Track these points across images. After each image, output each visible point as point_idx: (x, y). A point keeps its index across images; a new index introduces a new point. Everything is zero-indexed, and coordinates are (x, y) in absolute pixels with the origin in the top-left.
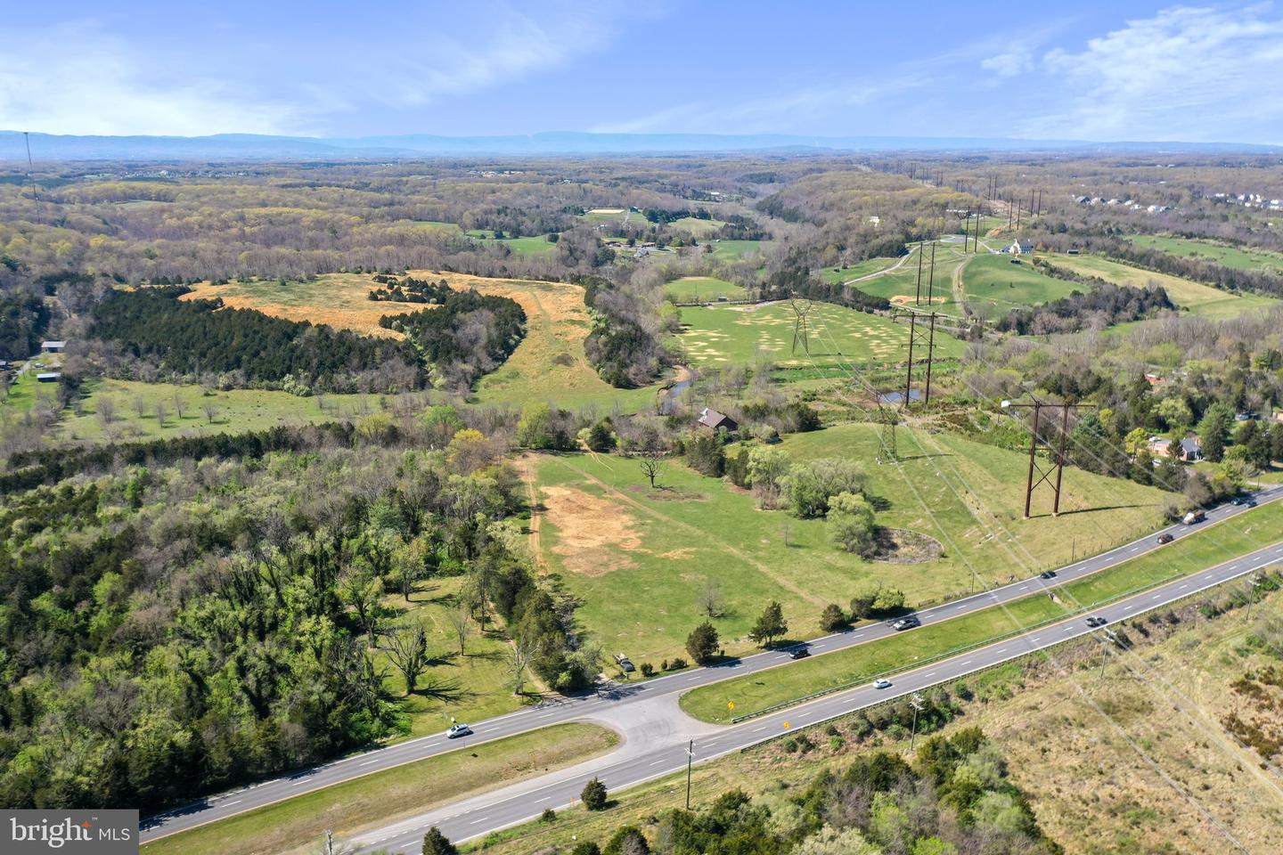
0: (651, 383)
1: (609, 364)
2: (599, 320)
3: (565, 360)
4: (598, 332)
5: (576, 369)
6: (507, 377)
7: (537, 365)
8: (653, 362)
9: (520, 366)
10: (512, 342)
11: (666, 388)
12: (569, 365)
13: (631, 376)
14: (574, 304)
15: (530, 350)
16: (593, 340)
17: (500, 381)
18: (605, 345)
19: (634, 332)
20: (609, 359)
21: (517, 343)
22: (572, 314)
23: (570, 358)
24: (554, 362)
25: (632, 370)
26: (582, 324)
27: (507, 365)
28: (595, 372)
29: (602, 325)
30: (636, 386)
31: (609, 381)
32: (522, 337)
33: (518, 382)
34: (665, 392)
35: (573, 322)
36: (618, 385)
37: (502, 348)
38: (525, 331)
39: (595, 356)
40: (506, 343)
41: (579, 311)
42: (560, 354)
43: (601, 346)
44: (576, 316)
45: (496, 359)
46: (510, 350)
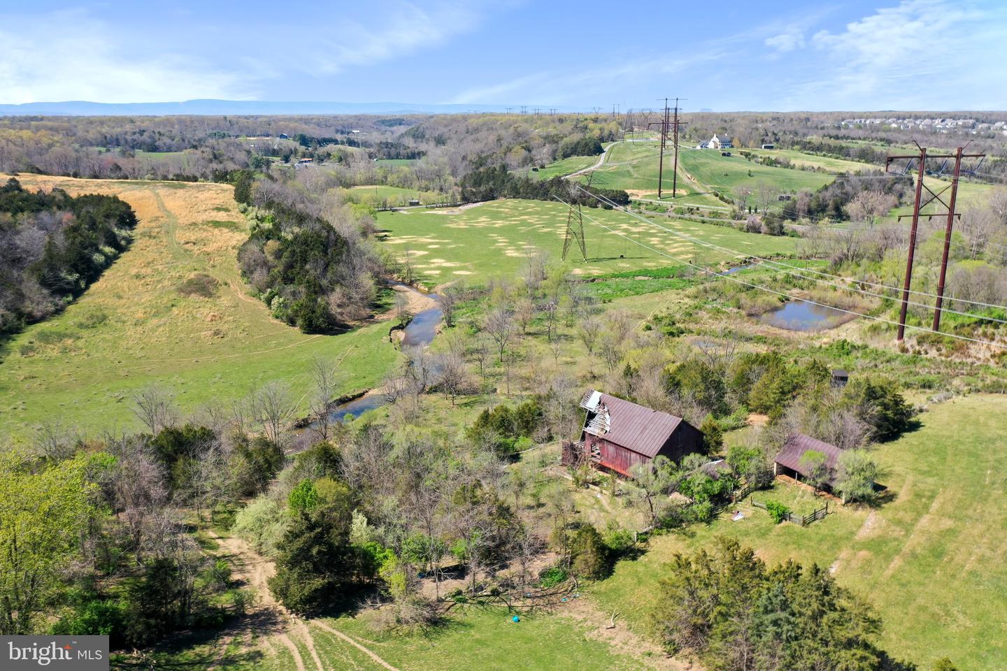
0: (370, 319)
1: (290, 288)
2: (262, 220)
3: (203, 287)
4: (260, 236)
5: (225, 301)
6: (81, 326)
7: (146, 298)
8: (367, 281)
9: (111, 301)
10: (98, 258)
11: (401, 327)
12: (209, 295)
13: (334, 310)
14: (218, 202)
15: (134, 271)
16: (254, 248)
17: (61, 336)
18: (278, 255)
19: (324, 233)
20: (288, 280)
21: (110, 261)
22: (214, 213)
23: (215, 284)
24: (180, 290)
25: (335, 298)
26: (232, 226)
27: (84, 301)
28: (262, 306)
29: (267, 225)
30: (342, 328)
31: (292, 322)
32: (121, 249)
33: (103, 335)
34: (401, 335)
35: (217, 224)
36: (312, 328)
37: (74, 268)
38: (130, 241)
39: (260, 276)
40: (88, 261)
41: (227, 210)
42: (192, 275)
43: (270, 258)
44: (222, 217)
45: (62, 292)
46: (92, 273)
